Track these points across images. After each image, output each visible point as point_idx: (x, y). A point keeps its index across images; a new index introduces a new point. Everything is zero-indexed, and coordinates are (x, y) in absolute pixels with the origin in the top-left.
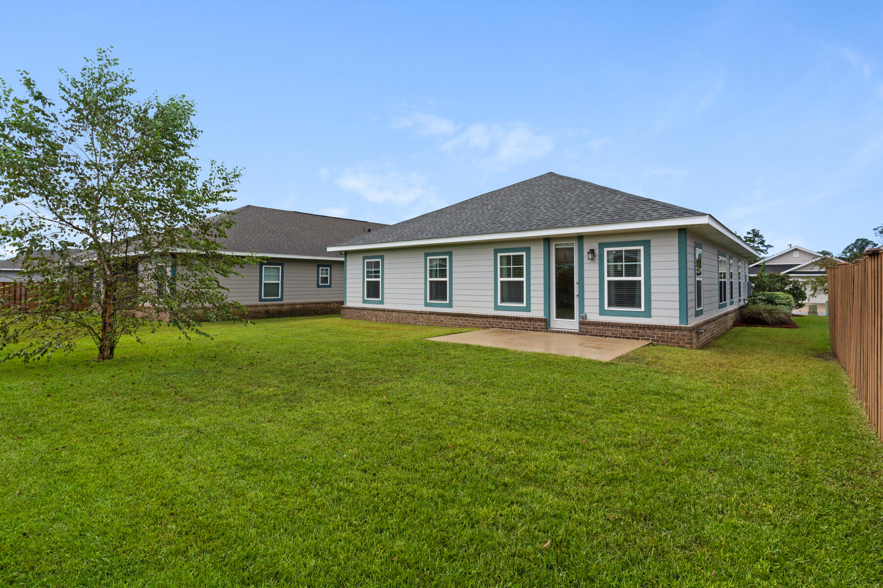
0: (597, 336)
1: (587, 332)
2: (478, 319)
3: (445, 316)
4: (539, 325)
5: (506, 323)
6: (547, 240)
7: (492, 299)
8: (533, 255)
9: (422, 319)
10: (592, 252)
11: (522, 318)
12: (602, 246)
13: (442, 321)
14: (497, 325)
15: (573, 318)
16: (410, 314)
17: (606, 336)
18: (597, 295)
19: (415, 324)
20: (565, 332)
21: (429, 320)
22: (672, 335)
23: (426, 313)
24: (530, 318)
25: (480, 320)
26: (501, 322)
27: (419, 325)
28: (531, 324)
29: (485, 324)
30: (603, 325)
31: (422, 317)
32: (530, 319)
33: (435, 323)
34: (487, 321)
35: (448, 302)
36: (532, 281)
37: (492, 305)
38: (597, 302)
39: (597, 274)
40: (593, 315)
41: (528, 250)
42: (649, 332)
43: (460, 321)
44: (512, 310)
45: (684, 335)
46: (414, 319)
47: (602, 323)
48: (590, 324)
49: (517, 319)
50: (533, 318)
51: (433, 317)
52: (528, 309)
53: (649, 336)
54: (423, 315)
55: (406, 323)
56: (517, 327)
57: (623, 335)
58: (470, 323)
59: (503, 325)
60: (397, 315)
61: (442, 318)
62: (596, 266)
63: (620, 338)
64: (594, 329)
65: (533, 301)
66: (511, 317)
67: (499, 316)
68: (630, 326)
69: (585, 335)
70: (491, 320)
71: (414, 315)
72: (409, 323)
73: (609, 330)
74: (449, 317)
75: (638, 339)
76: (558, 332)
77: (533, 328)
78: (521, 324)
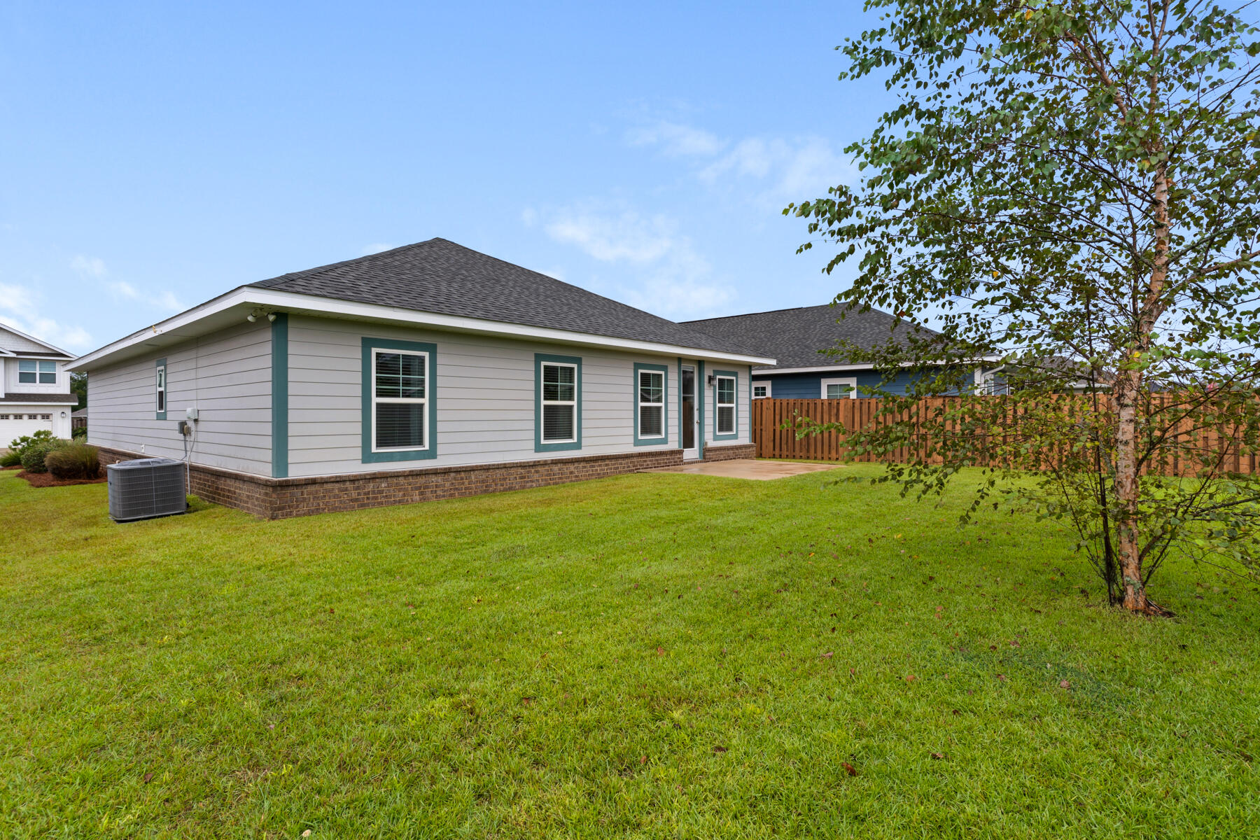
3: (576, 465)
9: (536, 476)
13: (571, 473)
16: (512, 471)
19: (523, 487)
21: (550, 475)
23: (545, 463)
27: (531, 486)
31: (537, 472)
33: (561, 478)
35: (575, 440)
43: (598, 468)
46: (521, 478)
51: (556, 468)
54: (539, 469)
55: (505, 490)
60: (483, 475)
61: (572, 467)
71: (520, 470)
72: (510, 489)
74: (582, 464)
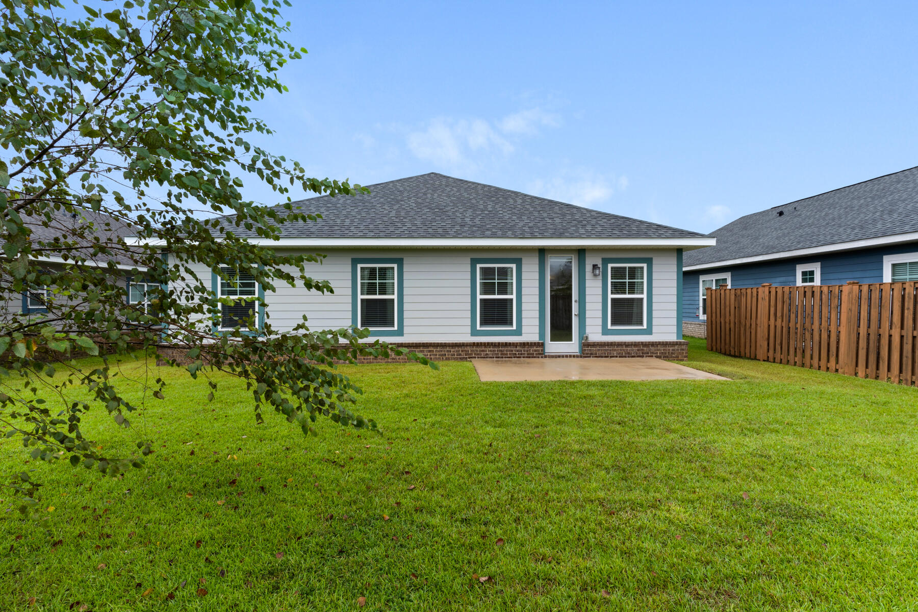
0: (602, 357)
1: (591, 354)
2: (448, 349)
4: (535, 351)
5: (491, 351)
6: (542, 252)
7: (468, 322)
8: (524, 268)
10: (595, 267)
11: (513, 343)
12: (606, 261)
14: (478, 354)
15: (571, 340)
17: (611, 357)
18: (600, 314)
20: (567, 356)
22: (673, 350)
24: (524, 343)
25: (452, 350)
26: (483, 351)
28: (524, 350)
29: (460, 355)
30: (608, 345)
32: (524, 345)
34: (462, 351)
36: (524, 299)
37: (469, 330)
38: (600, 322)
39: (600, 291)
40: (595, 334)
41: (518, 262)
42: (652, 349)
44: (497, 335)
45: (683, 349)
47: (608, 343)
48: (594, 345)
49: (506, 345)
50: (528, 343)
52: (518, 332)
53: (653, 353)
56: (507, 354)
57: (629, 353)
58: (436, 355)
59: (487, 354)
62: (599, 283)
63: (625, 357)
64: (599, 350)
65: (524, 322)
66: (499, 343)
67: (481, 343)
68: (636, 344)
69: (590, 357)
70: (469, 349)
73: (615, 350)
75: (642, 357)
76: (559, 357)
77: (528, 354)
78: (512, 351)
